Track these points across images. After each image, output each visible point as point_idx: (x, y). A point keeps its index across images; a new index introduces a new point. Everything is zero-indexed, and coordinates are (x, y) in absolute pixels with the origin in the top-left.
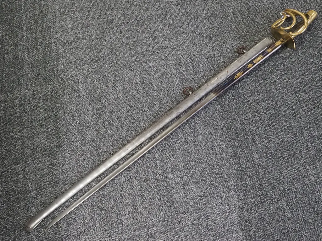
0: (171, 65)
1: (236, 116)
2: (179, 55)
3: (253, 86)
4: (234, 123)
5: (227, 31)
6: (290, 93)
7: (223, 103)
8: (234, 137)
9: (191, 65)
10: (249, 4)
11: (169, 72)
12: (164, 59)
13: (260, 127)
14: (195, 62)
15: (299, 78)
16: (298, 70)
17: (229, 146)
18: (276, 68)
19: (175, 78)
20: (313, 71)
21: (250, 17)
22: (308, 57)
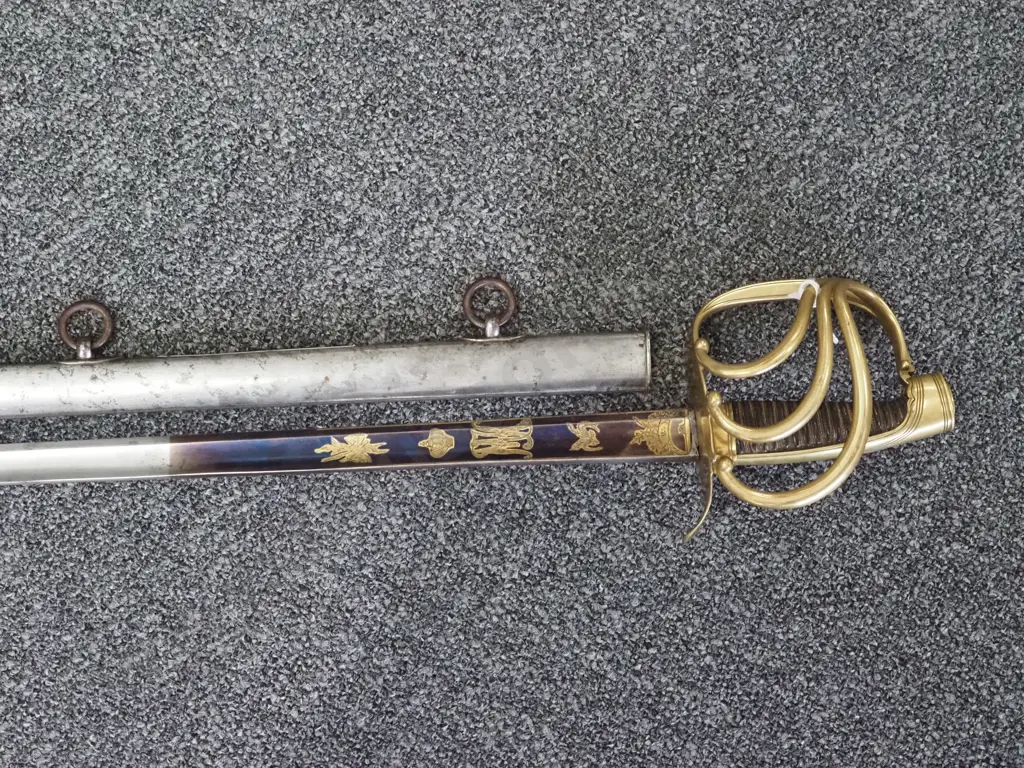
0: (123, 110)
1: (198, 616)
2: (202, 84)
3: (385, 528)
4: (159, 643)
5: (520, 133)
6: (507, 690)
7: (193, 507)
8: (107, 709)
9: (210, 188)
10: (744, 67)
11: (86, 146)
12: (114, 51)
13: (248, 749)
14: (242, 185)
15: (606, 648)
16: (635, 603)
17: (53, 735)
18: (556, 521)
19: (89, 204)
20: (690, 661)
21: (679, 146)
22: (735, 573)
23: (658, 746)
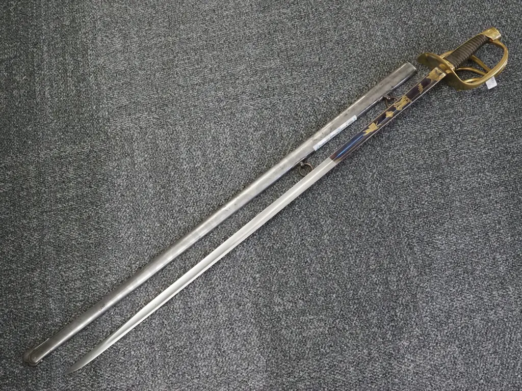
0: (281, 117)
1: (384, 205)
2: (294, 101)
3: (411, 158)
4: (380, 217)
5: (372, 65)
6: (470, 172)
7: (363, 183)
8: (379, 239)
9: (312, 119)
10: (409, 23)
11: (278, 129)
12: (270, 108)
13: (421, 225)
14: (319, 114)
15: (484, 147)
16: (483, 134)
17: (371, 254)
18: (449, 131)
19: (288, 140)
20: (507, 137)
21: (409, 45)
22: (499, 113)
23: (516, 159)
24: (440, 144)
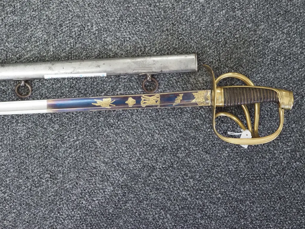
24: (155, 157)
